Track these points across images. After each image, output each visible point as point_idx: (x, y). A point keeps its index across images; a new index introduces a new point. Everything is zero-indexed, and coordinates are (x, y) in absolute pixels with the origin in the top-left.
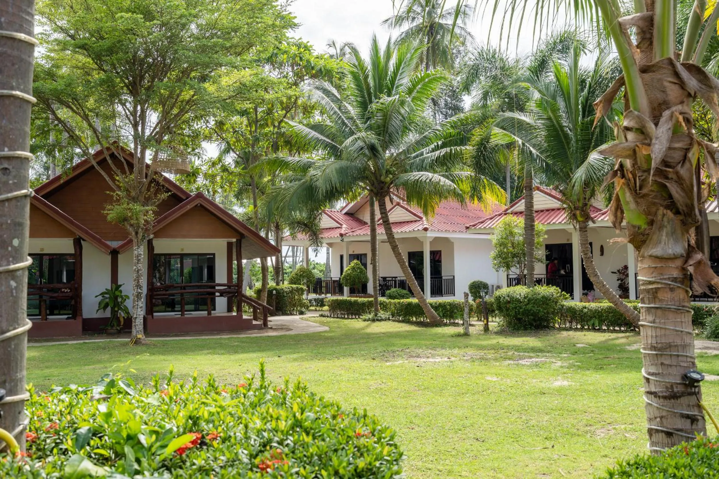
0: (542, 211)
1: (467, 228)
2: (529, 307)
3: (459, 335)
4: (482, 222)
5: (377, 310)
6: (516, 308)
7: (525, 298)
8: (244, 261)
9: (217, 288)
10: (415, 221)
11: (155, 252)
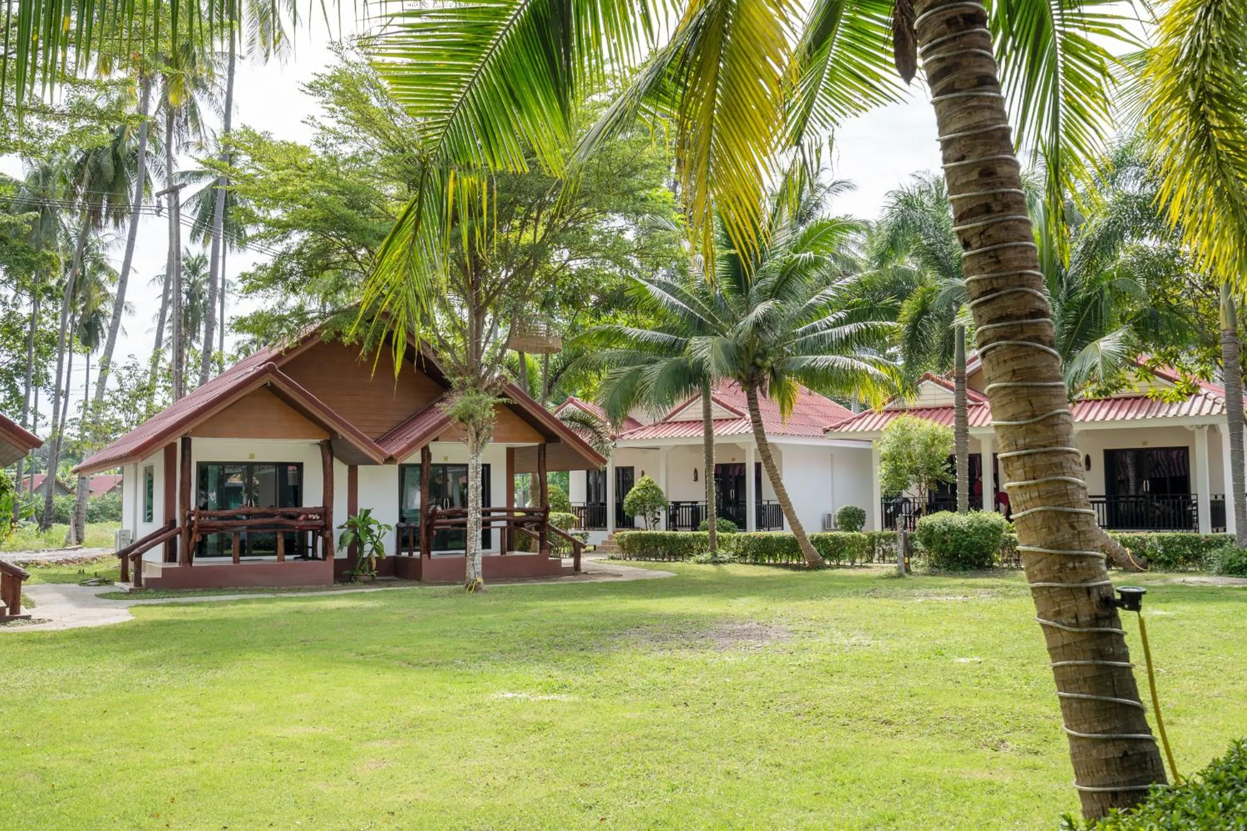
0: (938, 409)
1: (826, 431)
2: (975, 538)
3: (890, 577)
4: (847, 423)
5: (713, 548)
6: (956, 541)
7: (970, 527)
8: (550, 475)
9: (493, 514)
10: (733, 419)
11: (433, 462)
